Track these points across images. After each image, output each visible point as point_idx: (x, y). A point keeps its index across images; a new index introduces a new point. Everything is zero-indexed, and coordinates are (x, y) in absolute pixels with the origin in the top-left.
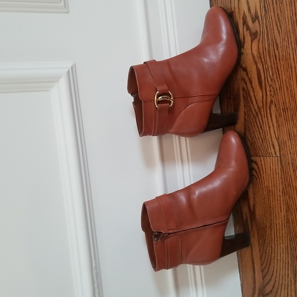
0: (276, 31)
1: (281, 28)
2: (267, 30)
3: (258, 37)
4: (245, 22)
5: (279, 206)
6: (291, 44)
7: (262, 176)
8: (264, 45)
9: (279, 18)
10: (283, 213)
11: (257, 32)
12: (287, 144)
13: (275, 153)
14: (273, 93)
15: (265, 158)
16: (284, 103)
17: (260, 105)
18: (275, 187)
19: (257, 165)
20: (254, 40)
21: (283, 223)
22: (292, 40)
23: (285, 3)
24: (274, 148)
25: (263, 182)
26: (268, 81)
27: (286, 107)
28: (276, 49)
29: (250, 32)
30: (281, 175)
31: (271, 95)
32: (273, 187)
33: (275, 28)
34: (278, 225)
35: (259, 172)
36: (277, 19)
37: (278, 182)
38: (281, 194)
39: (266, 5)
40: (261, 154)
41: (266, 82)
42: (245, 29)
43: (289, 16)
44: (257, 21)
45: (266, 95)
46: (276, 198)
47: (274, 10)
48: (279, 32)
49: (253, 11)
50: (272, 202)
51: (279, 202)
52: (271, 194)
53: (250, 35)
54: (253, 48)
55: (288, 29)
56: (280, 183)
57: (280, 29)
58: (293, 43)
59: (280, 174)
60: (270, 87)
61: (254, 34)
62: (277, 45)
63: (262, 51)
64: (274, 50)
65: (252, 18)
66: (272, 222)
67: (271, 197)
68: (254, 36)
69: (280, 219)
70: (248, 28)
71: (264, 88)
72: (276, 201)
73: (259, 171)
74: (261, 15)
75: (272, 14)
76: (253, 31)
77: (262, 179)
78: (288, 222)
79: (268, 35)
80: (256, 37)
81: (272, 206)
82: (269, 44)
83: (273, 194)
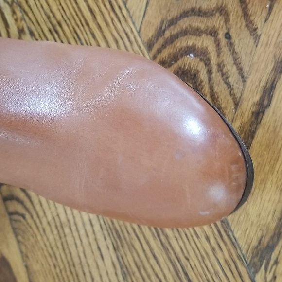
5: (95, 247)
10: (109, 255)
14: (19, 14)
16: (49, 18)
25: (41, 214)
27: (55, 22)
31: (16, 20)
46: (82, 232)
51: (91, 237)
52: (67, 230)
67: (70, 239)
72: (85, 240)
77: (38, 207)
81: (76, 260)
83: (74, 228)
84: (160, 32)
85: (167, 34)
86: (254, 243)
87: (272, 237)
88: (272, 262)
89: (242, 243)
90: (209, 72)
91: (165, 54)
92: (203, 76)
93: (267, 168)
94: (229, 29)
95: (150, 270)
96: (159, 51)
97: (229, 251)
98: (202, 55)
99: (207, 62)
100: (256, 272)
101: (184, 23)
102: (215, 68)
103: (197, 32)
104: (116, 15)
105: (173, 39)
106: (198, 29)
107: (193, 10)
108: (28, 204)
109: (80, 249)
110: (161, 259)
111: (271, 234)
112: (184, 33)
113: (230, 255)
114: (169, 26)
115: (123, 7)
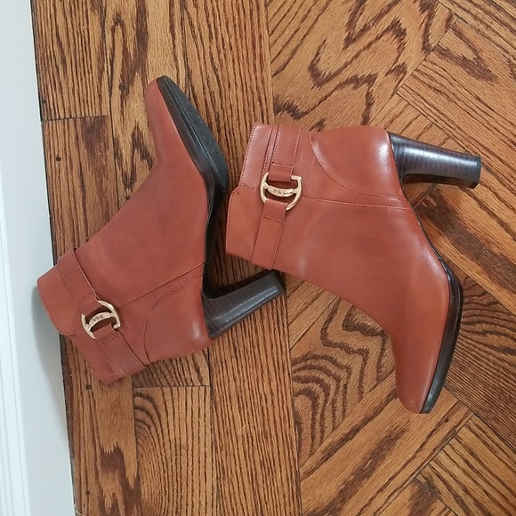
4: (138, 144)
5: (202, 471)
10: (212, 481)
12: (229, 364)
13: (201, 380)
15: (174, 389)
18: (196, 439)
19: (152, 401)
21: (209, 500)
24: (198, 371)
25: (166, 431)
30: (212, 417)
32: (190, 441)
34: (197, 506)
35: (155, 416)
37: (202, 429)
38: (208, 450)
40: (164, 383)
42: (138, 156)
46: (196, 458)
50: (184, 466)
51: (202, 464)
52: (184, 452)
56: (208, 431)
59: (208, 415)
66: (184, 502)
67: (184, 458)
69: (203, 493)
70: (145, 155)
72: (196, 464)
73: (158, 413)
77: (165, 426)
78: (220, 495)
81: (184, 474)
83: (190, 453)
84: (305, 358)
85: (309, 362)
86: (311, 510)
87: (322, 511)
89: (304, 506)
90: (326, 401)
91: (303, 374)
92: (321, 401)
93: (335, 473)
94: (348, 383)
95: (238, 501)
96: (299, 370)
97: (294, 508)
98: (326, 389)
99: (327, 395)
101: (323, 363)
102: (330, 401)
103: (328, 373)
104: (279, 328)
105: (311, 368)
106: (329, 371)
107: (331, 358)
108: (157, 420)
109: (190, 468)
110: (248, 497)
111: (323, 508)
112: (321, 369)
113: (294, 511)
114: (312, 358)
115: (286, 326)
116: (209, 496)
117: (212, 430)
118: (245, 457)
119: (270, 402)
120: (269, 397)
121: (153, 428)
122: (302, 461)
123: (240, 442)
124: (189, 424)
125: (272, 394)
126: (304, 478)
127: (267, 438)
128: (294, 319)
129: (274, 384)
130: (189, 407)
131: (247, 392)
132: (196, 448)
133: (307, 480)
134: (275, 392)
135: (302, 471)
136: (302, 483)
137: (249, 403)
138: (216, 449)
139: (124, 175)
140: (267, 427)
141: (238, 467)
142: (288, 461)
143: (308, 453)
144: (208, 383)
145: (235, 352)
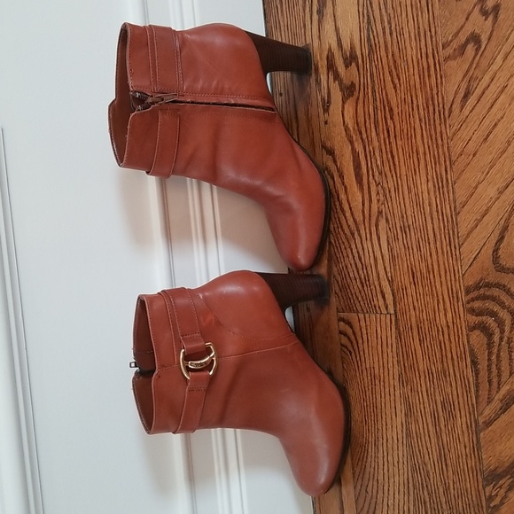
0: (390, 86)
1: (399, 80)
2: (373, 81)
3: (356, 94)
4: (331, 66)
5: (393, 405)
6: (418, 109)
7: (361, 349)
8: (366, 110)
9: (395, 61)
10: (401, 418)
11: (353, 85)
12: (409, 291)
13: (387, 308)
14: (382, 198)
15: (367, 316)
16: (403, 217)
17: (359, 217)
18: (386, 369)
19: (351, 327)
20: (347, 99)
21: (400, 437)
22: (420, 103)
23: (407, 36)
24: (384, 297)
25: (363, 359)
26: (373, 176)
27: (406, 224)
28: (388, 117)
29: (340, 84)
30: (397, 348)
31: (378, 201)
32: (381, 371)
33: (388, 78)
34: (390, 441)
35: (355, 342)
36: (391, 63)
37: (390, 360)
38: (397, 384)
39: (372, 37)
40: (359, 309)
41: (371, 176)
42: (331, 78)
43: (414, 59)
44: (353, 64)
45: (371, 201)
46: (387, 390)
47: (386, 47)
48: (395, 87)
49: (346, 45)
50: (378, 397)
51: (392, 397)
52: (377, 382)
53: (341, 90)
54: (345, 115)
55: (412, 83)
56: (395, 363)
57: (396, 81)
58: (421, 107)
59: (394, 345)
60: (377, 186)
61: (348, 88)
62: (391, 110)
63: (363, 120)
64: (385, 118)
65: (345, 59)
66: (380, 435)
67: (378, 387)
68: (349, 91)
69: (394, 429)
70: (337, 76)
71: (366, 187)
72: (387, 397)
73: (356, 339)
74: (362, 54)
75: (383, 53)
76: (347, 82)
77: (362, 353)
78: (409, 435)
79: (374, 91)
80: (351, 94)
81: (379, 405)
82: (375, 108)
83: (382, 383)
84: (477, 287)
85: (482, 291)
86: (492, 468)
87: (503, 471)
88: (498, 486)
89: (485, 463)
90: (501, 339)
91: (477, 304)
92: (496, 338)
95: (424, 442)
96: (473, 300)
97: (475, 462)
98: (501, 323)
99: (502, 332)
100: (488, 485)
101: (496, 292)
102: (506, 339)
103: (502, 305)
104: (451, 250)
105: (484, 298)
106: (503, 303)
107: (504, 286)
108: (356, 347)
109: (383, 400)
110: (433, 441)
111: (503, 468)
112: (494, 299)
113: (476, 466)
114: (485, 286)
115: (458, 248)
116: (400, 432)
117: (398, 362)
118: (428, 395)
119: (446, 336)
120: (445, 329)
121: (353, 354)
122: (481, 408)
123: (423, 378)
124: (380, 354)
125: (448, 326)
126: (483, 429)
127: (446, 377)
128: (466, 239)
129: (449, 315)
130: (379, 336)
131: (426, 323)
132: (386, 379)
133: (487, 431)
134: (451, 325)
135: (481, 420)
136: (482, 434)
137: (428, 336)
138: (403, 383)
139: (323, 99)
140: (445, 364)
141: (422, 405)
142: (466, 406)
143: (486, 400)
144: (392, 312)
145: (413, 277)
